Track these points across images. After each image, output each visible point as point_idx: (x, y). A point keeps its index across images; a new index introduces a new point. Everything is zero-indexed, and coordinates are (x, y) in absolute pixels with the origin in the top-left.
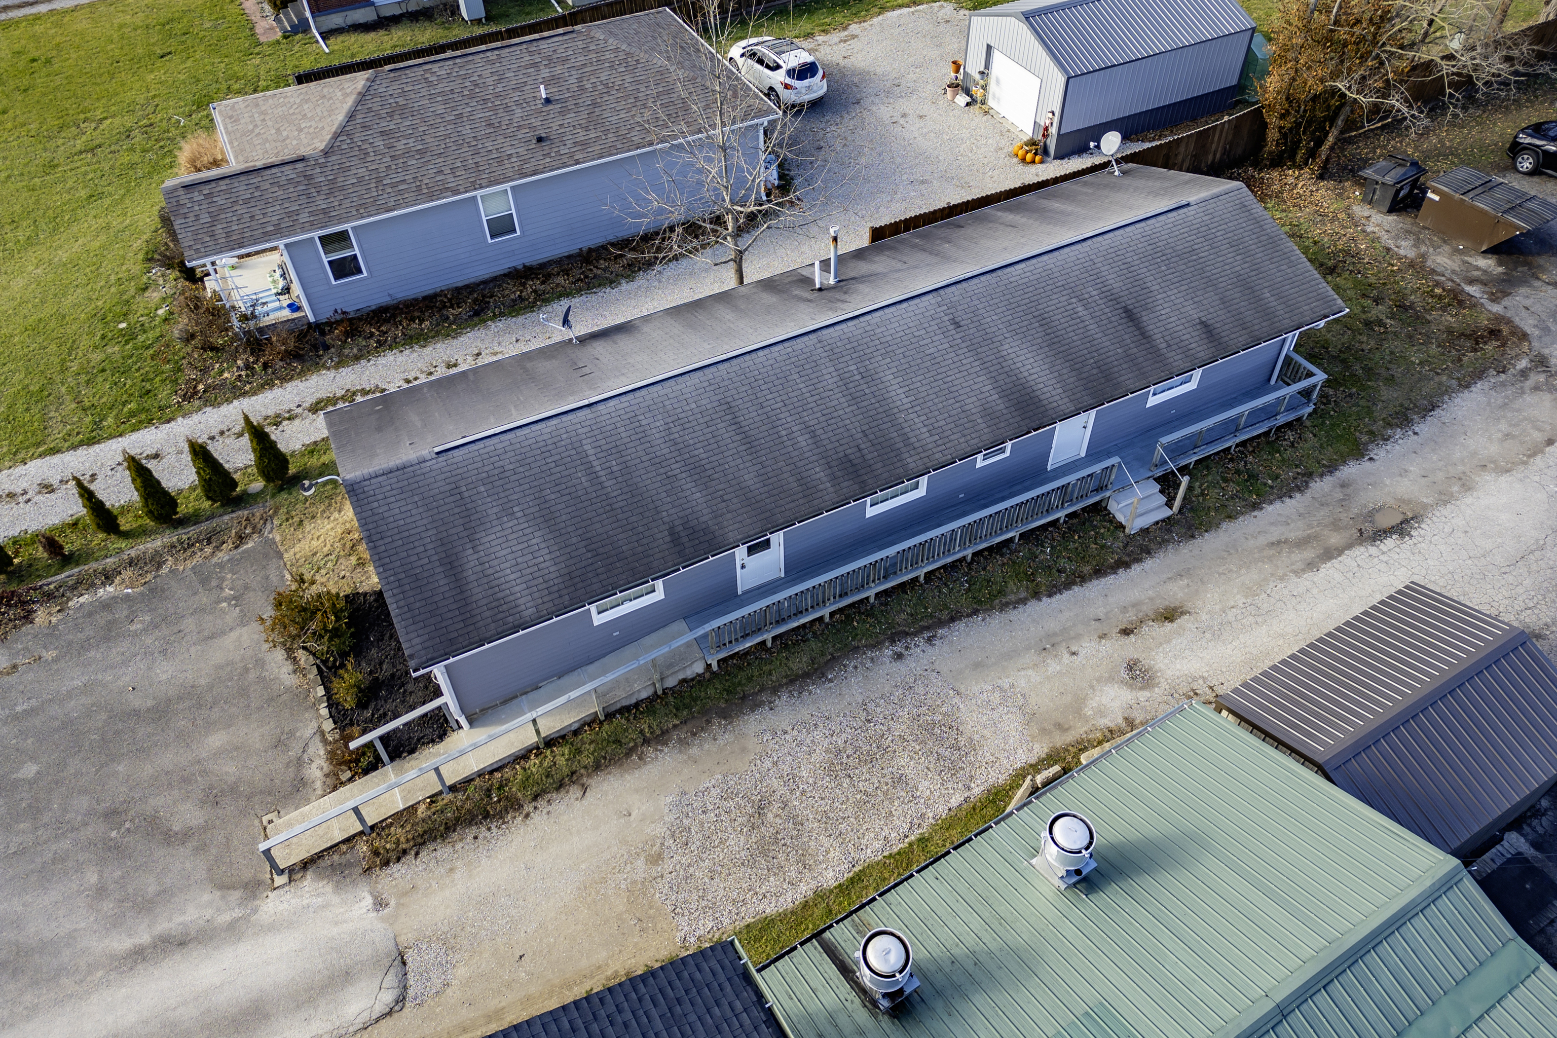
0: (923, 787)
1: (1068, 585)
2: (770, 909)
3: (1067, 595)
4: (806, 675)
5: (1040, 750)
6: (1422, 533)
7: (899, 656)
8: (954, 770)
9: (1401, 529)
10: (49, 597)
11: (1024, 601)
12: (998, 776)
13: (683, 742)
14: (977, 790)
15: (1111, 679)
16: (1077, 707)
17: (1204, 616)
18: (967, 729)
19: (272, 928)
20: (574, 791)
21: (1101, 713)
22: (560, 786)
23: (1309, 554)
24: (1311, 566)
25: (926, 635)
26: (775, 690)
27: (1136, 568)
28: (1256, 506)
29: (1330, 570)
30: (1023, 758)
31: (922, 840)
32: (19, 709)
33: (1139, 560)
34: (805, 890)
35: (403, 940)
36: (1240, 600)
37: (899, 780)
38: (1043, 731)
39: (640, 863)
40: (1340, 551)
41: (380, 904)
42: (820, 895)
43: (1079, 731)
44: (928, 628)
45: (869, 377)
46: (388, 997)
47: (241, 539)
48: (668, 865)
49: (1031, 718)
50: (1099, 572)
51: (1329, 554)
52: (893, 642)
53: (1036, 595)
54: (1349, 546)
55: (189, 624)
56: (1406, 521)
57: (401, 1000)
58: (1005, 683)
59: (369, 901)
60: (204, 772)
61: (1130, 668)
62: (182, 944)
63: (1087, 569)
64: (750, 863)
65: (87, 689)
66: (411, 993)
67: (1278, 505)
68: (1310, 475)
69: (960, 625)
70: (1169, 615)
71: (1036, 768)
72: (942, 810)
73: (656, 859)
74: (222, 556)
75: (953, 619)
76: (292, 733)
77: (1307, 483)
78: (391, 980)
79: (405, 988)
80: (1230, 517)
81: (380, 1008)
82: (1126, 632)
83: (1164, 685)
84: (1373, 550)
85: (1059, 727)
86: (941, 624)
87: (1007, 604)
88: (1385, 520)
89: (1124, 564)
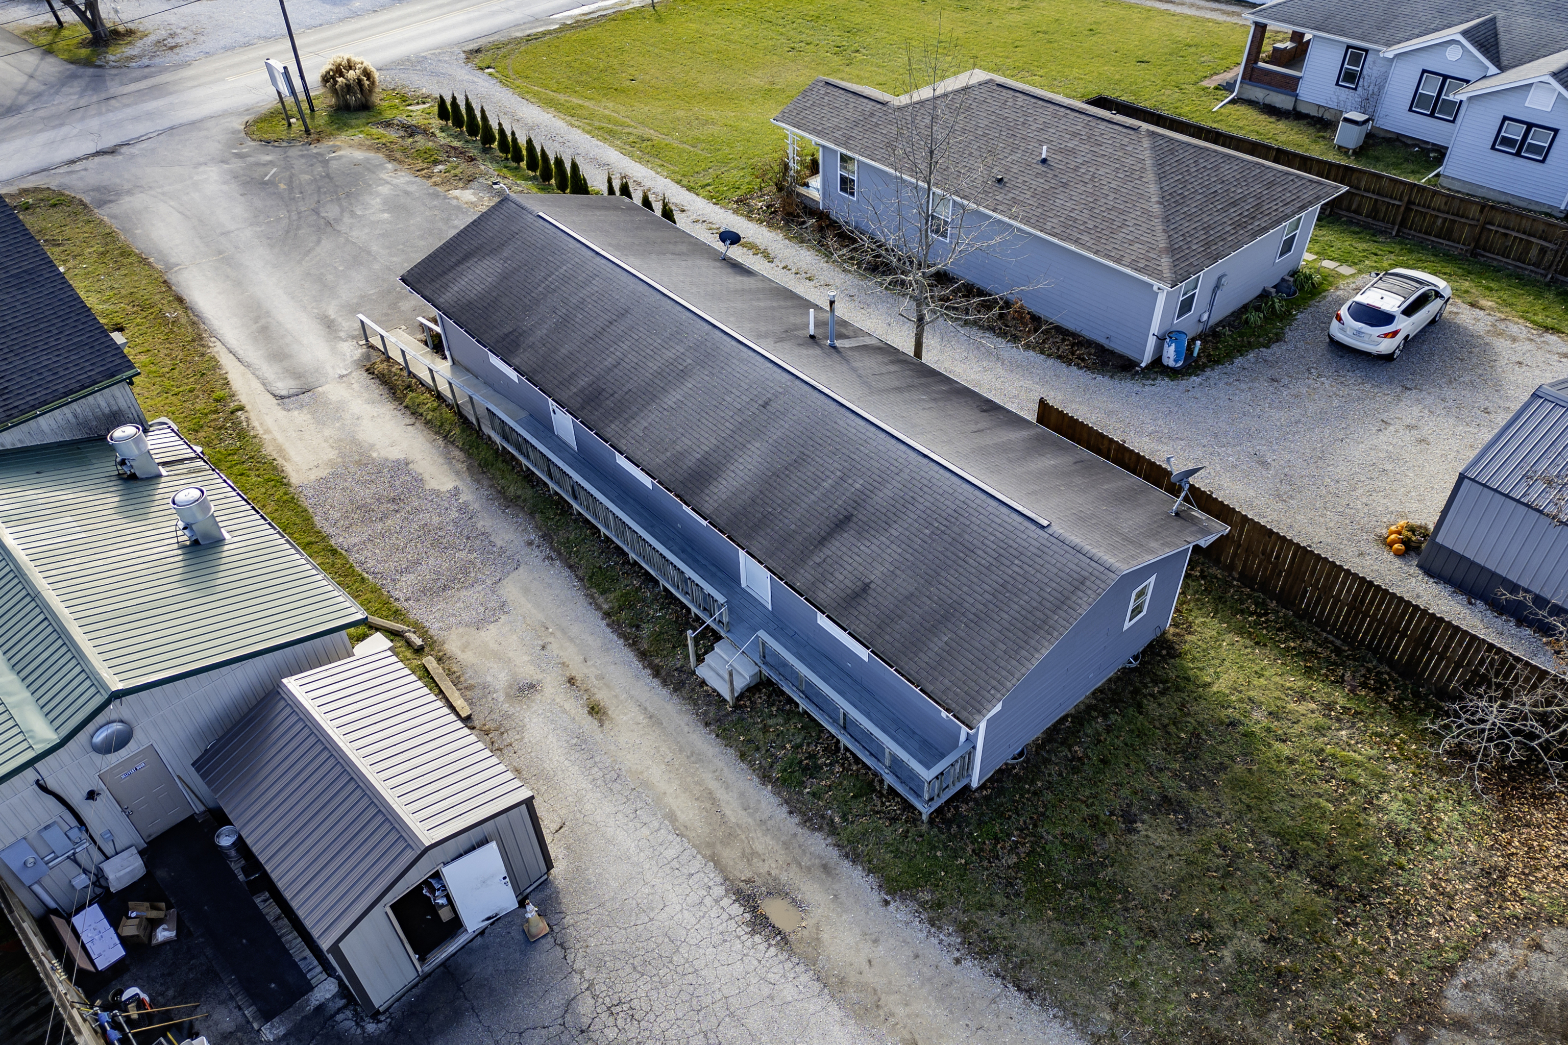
1: (624, 636)
3: (613, 637)
5: (442, 635)
7: (530, 543)
8: (425, 591)
11: (598, 607)
12: (418, 614)
13: (447, 454)
14: (406, 604)
15: (517, 674)
16: (484, 654)
17: (598, 737)
18: (464, 593)
19: (333, 348)
20: (411, 421)
21: (479, 670)
22: (413, 413)
23: (701, 828)
24: (683, 831)
25: (554, 555)
27: (656, 682)
28: (765, 778)
29: (680, 849)
33: (664, 684)
35: (319, 389)
38: (461, 636)
40: (711, 859)
41: (343, 376)
44: (560, 554)
49: (474, 627)
50: (643, 655)
51: (706, 849)
52: (544, 536)
53: (607, 615)
54: (719, 868)
56: (778, 932)
57: (282, 397)
58: (509, 607)
59: (346, 372)
61: (531, 686)
63: (645, 647)
64: (352, 503)
66: (286, 400)
67: (775, 800)
68: (833, 830)
70: (596, 711)
75: (570, 567)
77: (820, 829)
79: (289, 397)
80: (743, 756)
82: (571, 681)
83: (512, 710)
84: (719, 891)
85: (465, 645)
87: (592, 597)
88: (775, 910)
89: (657, 673)
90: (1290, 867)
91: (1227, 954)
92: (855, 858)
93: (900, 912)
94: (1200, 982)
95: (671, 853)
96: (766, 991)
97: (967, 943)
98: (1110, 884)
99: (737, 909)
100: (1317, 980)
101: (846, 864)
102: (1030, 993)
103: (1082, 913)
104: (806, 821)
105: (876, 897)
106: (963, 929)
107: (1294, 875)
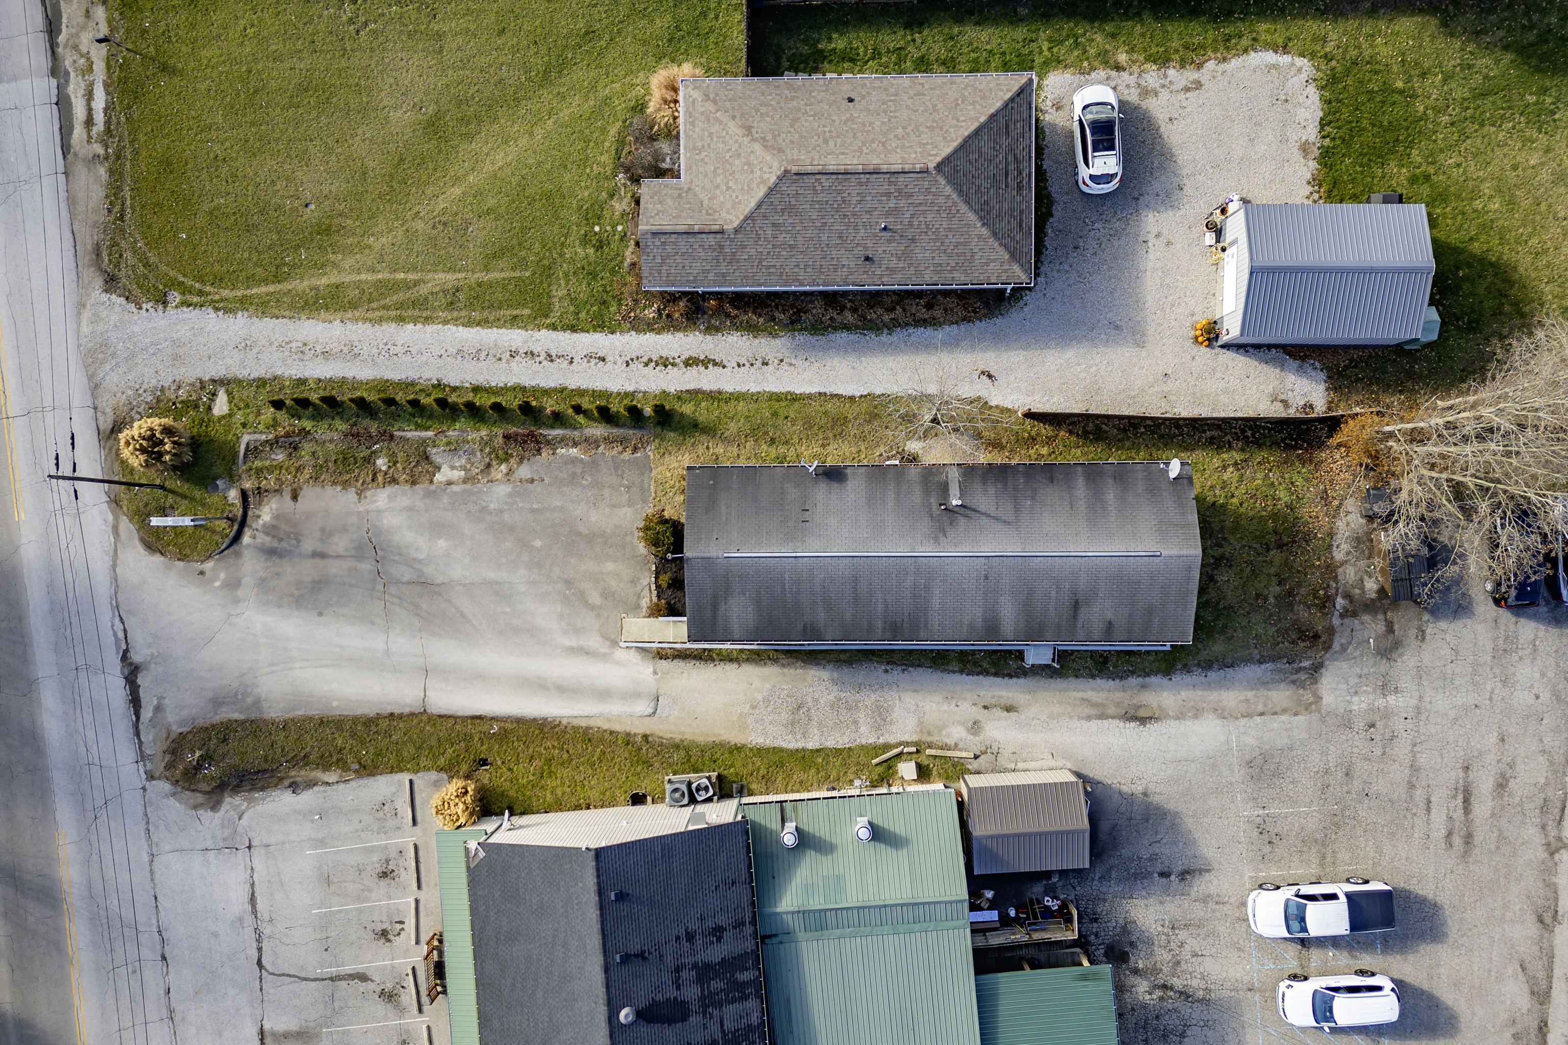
0: (863, 729)
1: (978, 674)
2: (784, 745)
3: (975, 677)
4: (845, 661)
5: (915, 738)
6: (1151, 727)
7: (886, 671)
8: (878, 728)
9: (1143, 721)
10: (548, 443)
11: (954, 672)
12: (892, 740)
13: (783, 666)
14: (881, 741)
15: (963, 724)
16: (940, 729)
17: (1023, 717)
18: (894, 715)
19: (618, 663)
20: (735, 665)
21: (948, 736)
22: (731, 660)
23: (1093, 712)
24: (1089, 718)
25: (904, 667)
26: (829, 662)
27: (1014, 680)
28: (1093, 677)
29: (1094, 724)
30: (907, 738)
31: (850, 749)
32: (535, 506)
33: (1018, 677)
34: (800, 745)
35: (661, 692)
36: (1045, 717)
37: (856, 722)
38: (921, 731)
39: (748, 706)
40: (1108, 717)
41: (655, 673)
42: (804, 750)
43: (934, 739)
44: (906, 665)
45: (927, 588)
46: (650, 711)
47: (635, 449)
48: (757, 712)
49: (921, 723)
50: (996, 674)
51: (1102, 716)
52: (888, 663)
53: (961, 672)
54: (1113, 717)
55: (606, 492)
56: (1151, 718)
57: (654, 713)
58: (921, 704)
59: (651, 670)
60: (603, 580)
61: (975, 723)
62: (587, 653)
63: (993, 671)
64: (785, 726)
65: (562, 509)
66: (658, 712)
67: (1104, 681)
68: (1133, 673)
69: (920, 670)
70: (1009, 709)
71: (907, 744)
72: (864, 742)
73: (753, 707)
74: (627, 455)
75: (919, 666)
76: (639, 579)
77: (1128, 676)
78: (652, 705)
79: (656, 709)
80: (1077, 676)
81: (646, 713)
82: (985, 707)
83: (982, 737)
84: (1122, 724)
85: (929, 733)
86: (912, 665)
87: (947, 671)
88: (1142, 713)
89: (1010, 676)
90: (1268, 551)
91: (1272, 600)
92: (1147, 675)
93: (1177, 678)
94: (1271, 615)
95: (1095, 728)
96: (1166, 736)
97: (1203, 668)
98: (1225, 608)
99: (1133, 724)
100: (1299, 585)
101: (1147, 679)
102: (1232, 666)
103: (1225, 627)
104: (1121, 678)
105: (1165, 681)
106: (1199, 665)
107: (1272, 553)
